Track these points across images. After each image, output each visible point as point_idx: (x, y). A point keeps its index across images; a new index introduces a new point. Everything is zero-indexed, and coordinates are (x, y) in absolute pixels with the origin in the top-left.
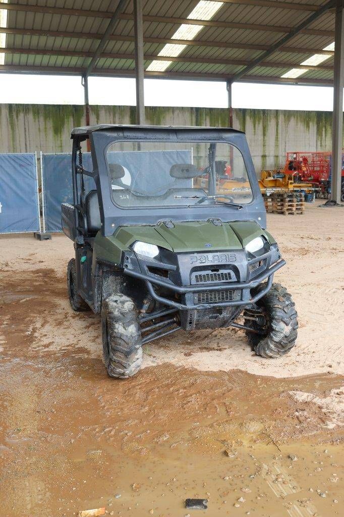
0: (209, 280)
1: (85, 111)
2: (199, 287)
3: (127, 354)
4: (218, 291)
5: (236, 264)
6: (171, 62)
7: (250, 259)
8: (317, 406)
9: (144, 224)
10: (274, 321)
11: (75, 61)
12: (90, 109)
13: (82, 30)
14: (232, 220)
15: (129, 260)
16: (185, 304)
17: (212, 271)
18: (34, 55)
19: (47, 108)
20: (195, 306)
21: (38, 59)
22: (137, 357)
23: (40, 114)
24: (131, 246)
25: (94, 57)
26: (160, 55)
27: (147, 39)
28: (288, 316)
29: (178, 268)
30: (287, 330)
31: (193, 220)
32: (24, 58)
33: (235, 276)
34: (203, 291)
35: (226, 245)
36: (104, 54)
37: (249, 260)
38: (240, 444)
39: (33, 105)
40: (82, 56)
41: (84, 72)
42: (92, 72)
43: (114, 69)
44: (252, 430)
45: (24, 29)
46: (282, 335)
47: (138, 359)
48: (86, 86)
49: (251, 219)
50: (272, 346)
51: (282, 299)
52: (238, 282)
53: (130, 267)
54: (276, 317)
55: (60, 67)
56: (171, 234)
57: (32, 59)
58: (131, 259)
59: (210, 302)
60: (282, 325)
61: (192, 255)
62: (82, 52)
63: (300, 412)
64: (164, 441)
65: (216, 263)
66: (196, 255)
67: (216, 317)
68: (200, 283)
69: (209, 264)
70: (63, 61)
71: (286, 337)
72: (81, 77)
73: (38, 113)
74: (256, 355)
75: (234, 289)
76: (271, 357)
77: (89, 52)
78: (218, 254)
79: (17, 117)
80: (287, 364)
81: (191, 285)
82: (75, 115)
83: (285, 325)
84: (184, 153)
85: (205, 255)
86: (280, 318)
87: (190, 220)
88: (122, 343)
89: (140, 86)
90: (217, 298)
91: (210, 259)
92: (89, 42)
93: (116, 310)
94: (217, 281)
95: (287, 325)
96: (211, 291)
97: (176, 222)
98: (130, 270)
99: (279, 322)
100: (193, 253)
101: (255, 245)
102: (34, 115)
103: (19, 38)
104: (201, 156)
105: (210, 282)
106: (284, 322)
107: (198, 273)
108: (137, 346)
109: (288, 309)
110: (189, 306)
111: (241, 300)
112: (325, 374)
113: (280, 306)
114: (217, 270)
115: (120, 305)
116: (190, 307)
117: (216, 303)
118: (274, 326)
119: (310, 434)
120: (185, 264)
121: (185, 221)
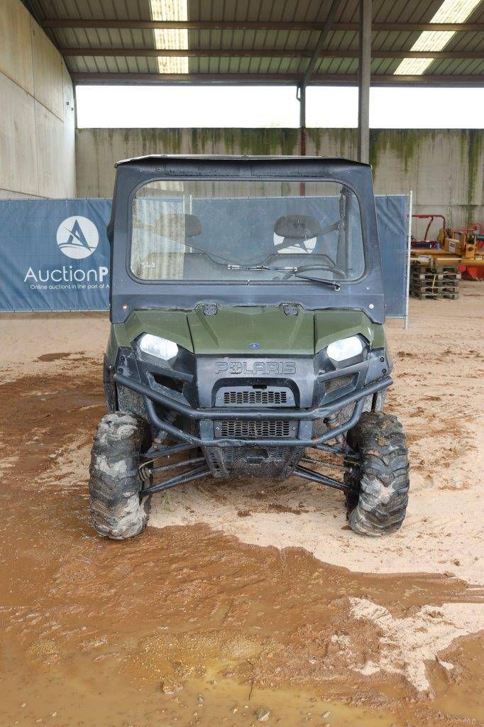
0: (258, 400)
1: (299, 137)
2: (227, 411)
3: (111, 504)
4: (258, 420)
5: (294, 379)
6: (431, 60)
7: (323, 371)
8: (377, 630)
9: (174, 307)
10: (365, 477)
11: (286, 63)
12: (307, 133)
13: (294, 17)
14: (323, 307)
15: (126, 362)
16: (199, 437)
17: (255, 387)
18: (228, 58)
19: (246, 134)
20: (215, 442)
21: (235, 63)
22: (126, 510)
23: (235, 143)
24: (137, 340)
25: (312, 57)
26: (413, 49)
27: (378, 26)
28: (389, 470)
29: (195, 379)
30: (386, 493)
31: (255, 304)
32: (214, 63)
33: (293, 399)
34: (232, 419)
35: (287, 347)
36: (327, 52)
37: (321, 374)
38: (200, 673)
39: (226, 130)
40: (296, 57)
41: (300, 80)
42: (311, 79)
43: (346, 74)
44: (237, 654)
45: (211, 21)
46: (376, 501)
47: (129, 513)
48: (302, 100)
49: (357, 307)
50: (362, 517)
51: (383, 441)
52: (297, 408)
53: (126, 372)
54: (368, 471)
55: (266, 74)
56: (205, 324)
57: (225, 63)
58: (129, 360)
59: (243, 436)
60: (377, 484)
61: (221, 360)
62: (295, 50)
63: (341, 637)
64: (94, 649)
65: (259, 375)
66: (226, 359)
67: (259, 461)
68: (230, 404)
69: (247, 376)
70: (270, 65)
71: (383, 505)
72: (295, 87)
73: (233, 141)
74: (348, 528)
75: (287, 420)
76: (365, 535)
77: (305, 50)
78: (265, 360)
79: (203, 146)
80: (388, 549)
81: (214, 406)
82: (285, 145)
83: (382, 486)
84: (399, 199)
85: (242, 360)
86: (375, 473)
87: (249, 304)
88: (103, 486)
89: (364, 98)
90: (256, 432)
91: (250, 368)
92: (305, 35)
93: (104, 436)
94: (261, 405)
95: (386, 485)
96: (245, 419)
97: (223, 307)
98: (125, 377)
99: (372, 479)
100: (223, 356)
101: (343, 349)
102: (227, 144)
103: (205, 34)
104: (476, 203)
105: (235, 404)
106: (381, 481)
107: (230, 389)
108: (127, 494)
109: (391, 459)
110: (205, 440)
111: (297, 438)
112: (438, 576)
113: (376, 454)
114: (264, 387)
115: (112, 429)
116: (206, 442)
117: (252, 439)
118: (364, 485)
119: (326, 678)
120: (207, 374)
121: (241, 305)
